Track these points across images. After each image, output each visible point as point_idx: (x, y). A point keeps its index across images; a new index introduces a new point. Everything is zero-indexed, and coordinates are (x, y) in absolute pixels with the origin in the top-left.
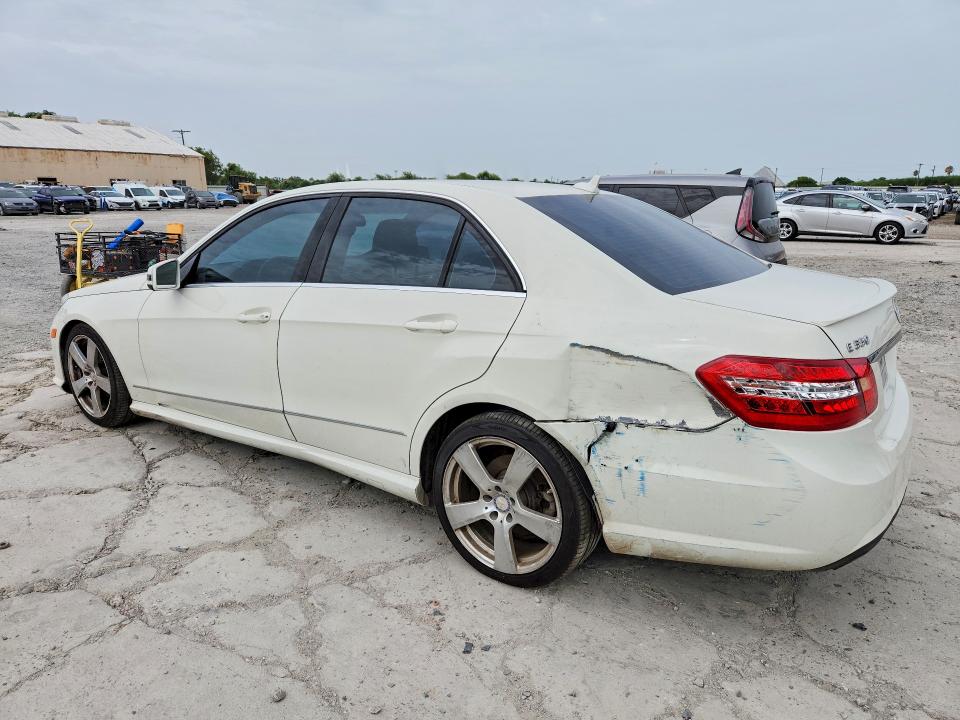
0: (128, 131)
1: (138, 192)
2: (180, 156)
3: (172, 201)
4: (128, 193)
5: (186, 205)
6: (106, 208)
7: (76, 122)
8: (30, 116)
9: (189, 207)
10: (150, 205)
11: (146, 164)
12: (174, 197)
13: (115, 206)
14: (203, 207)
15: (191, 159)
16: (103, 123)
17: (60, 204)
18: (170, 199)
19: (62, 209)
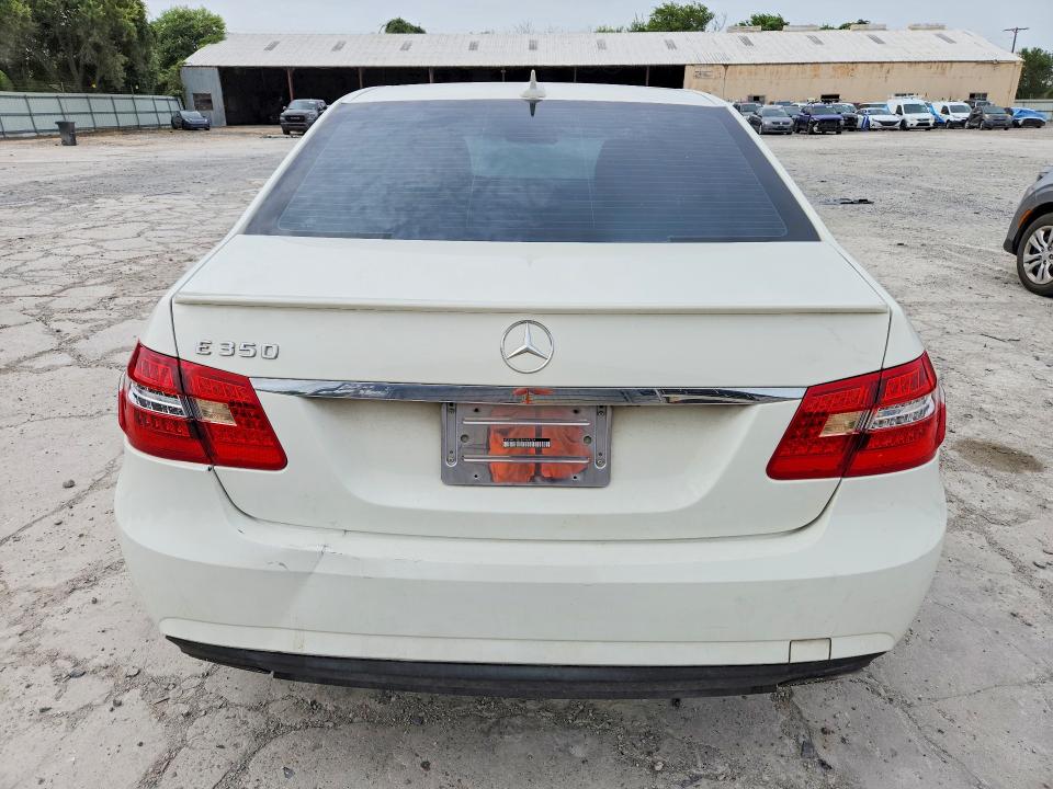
0: (939, 36)
1: (912, 109)
2: (991, 62)
3: (952, 119)
4: (899, 112)
5: (967, 124)
6: (868, 127)
7: (884, 29)
8: (844, 27)
9: (971, 127)
10: (919, 125)
11: (943, 73)
12: (957, 114)
13: (878, 125)
14: (988, 127)
15: (1004, 66)
16: (914, 28)
17: (814, 123)
18: (952, 117)
19: (815, 129)
